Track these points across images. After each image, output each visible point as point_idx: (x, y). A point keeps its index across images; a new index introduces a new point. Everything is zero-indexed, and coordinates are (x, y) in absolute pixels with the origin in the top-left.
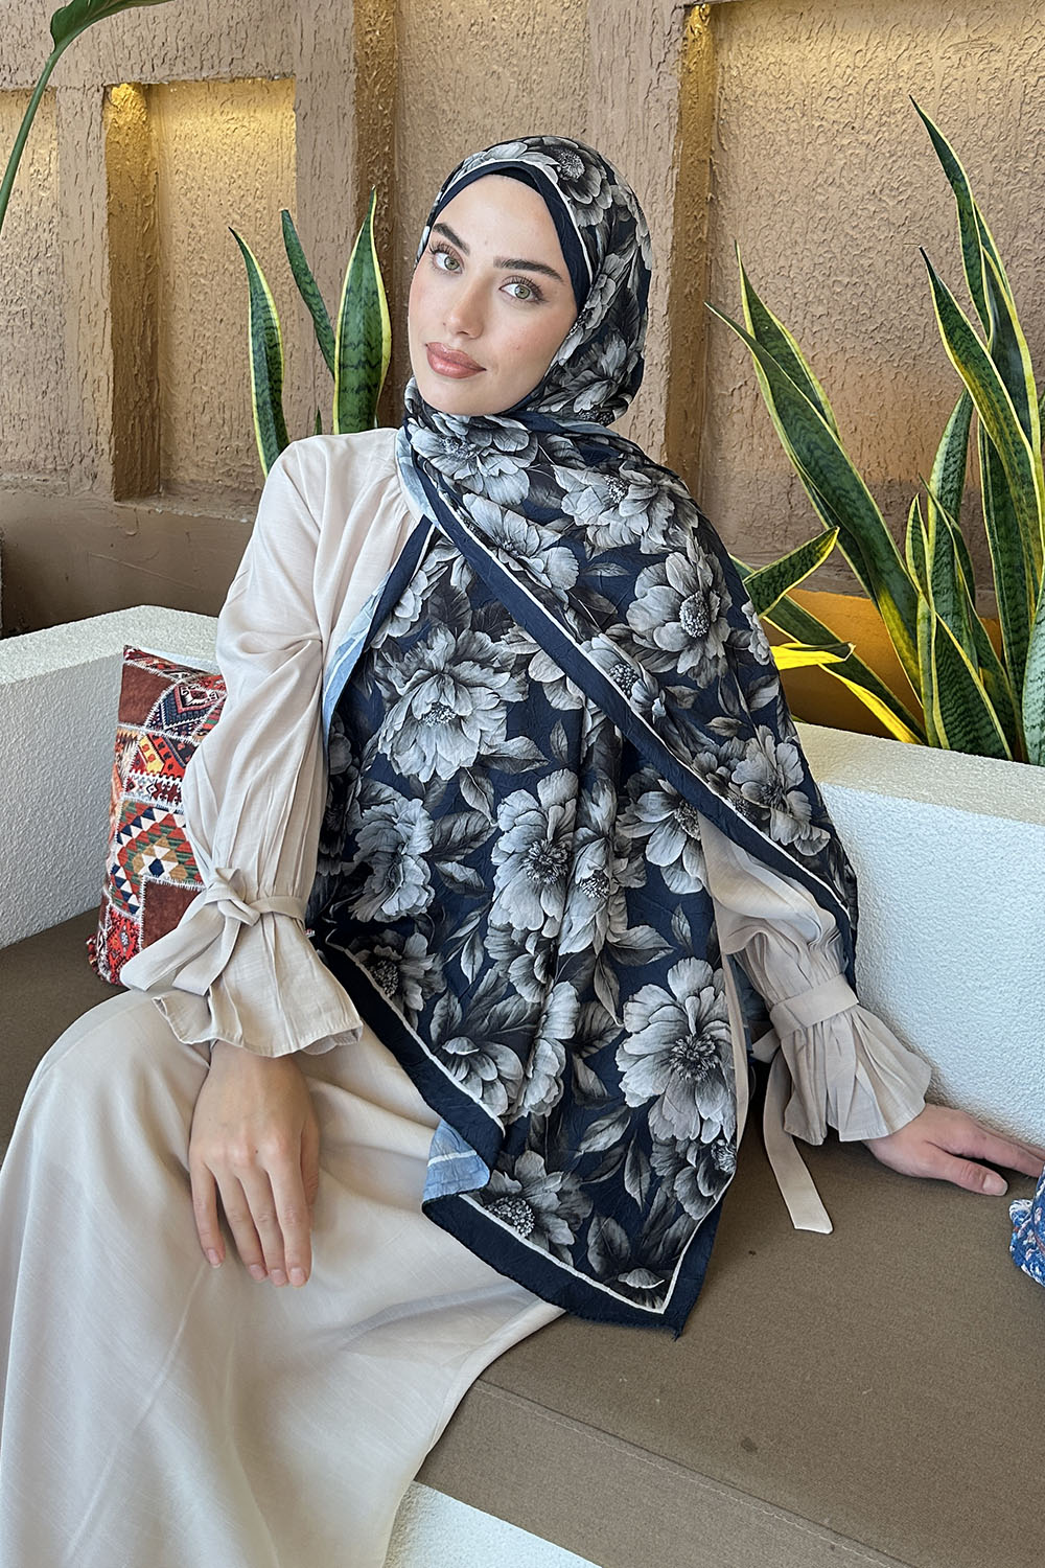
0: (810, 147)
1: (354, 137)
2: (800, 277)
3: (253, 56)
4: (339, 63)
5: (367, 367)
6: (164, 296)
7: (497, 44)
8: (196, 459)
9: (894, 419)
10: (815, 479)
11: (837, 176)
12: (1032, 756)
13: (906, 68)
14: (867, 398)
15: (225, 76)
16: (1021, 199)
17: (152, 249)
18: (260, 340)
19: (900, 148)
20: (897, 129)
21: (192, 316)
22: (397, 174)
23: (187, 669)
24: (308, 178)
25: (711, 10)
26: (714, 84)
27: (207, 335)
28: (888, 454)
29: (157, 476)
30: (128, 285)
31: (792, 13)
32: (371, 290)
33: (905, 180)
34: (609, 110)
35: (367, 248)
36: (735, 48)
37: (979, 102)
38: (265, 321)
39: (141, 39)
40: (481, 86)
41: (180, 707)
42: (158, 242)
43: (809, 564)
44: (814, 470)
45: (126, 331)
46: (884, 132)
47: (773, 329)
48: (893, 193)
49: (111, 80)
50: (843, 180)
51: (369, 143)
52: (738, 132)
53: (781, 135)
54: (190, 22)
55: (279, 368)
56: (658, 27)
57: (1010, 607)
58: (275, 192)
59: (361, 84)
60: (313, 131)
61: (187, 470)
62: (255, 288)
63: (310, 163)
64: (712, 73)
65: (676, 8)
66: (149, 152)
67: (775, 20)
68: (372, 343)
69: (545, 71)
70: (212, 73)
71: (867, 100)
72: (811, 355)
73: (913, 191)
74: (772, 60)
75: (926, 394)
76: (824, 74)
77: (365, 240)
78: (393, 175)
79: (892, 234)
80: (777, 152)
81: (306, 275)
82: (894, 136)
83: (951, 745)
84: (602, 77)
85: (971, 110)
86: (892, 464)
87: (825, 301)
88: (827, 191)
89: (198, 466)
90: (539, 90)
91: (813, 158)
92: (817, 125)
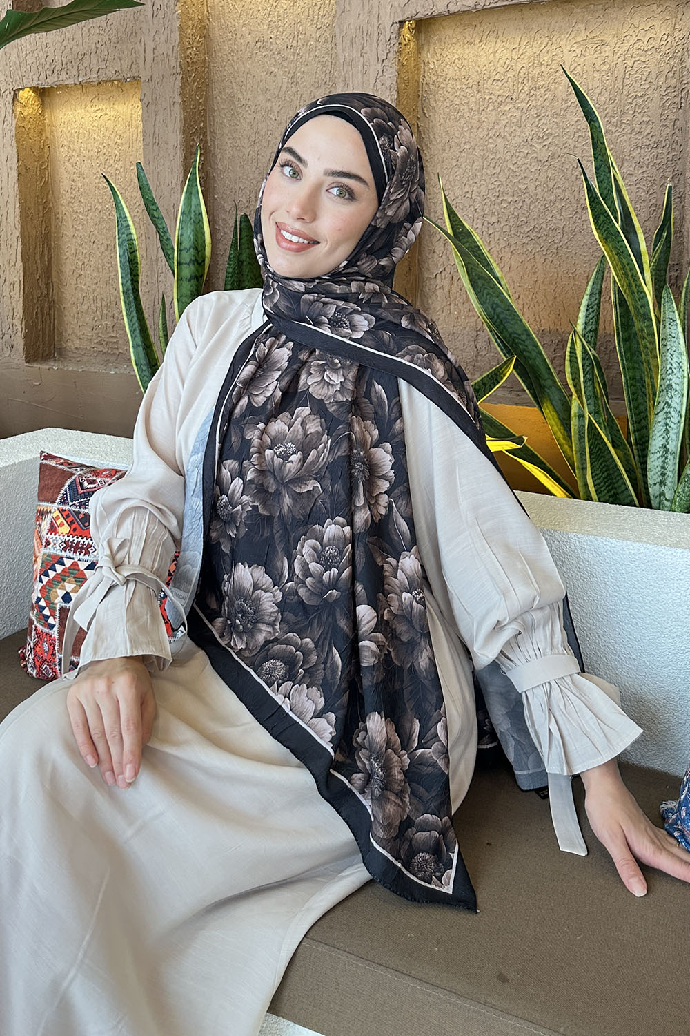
0: (484, 112)
1: (181, 117)
2: (479, 198)
3: (112, 66)
4: (170, 69)
5: (196, 263)
6: (55, 227)
7: (274, 53)
8: (79, 334)
9: (545, 290)
10: (497, 327)
12: (655, 503)
13: (545, 59)
14: (526, 276)
15: (94, 80)
16: (625, 141)
17: (47, 197)
18: (124, 248)
19: (543, 111)
20: (541, 99)
21: (74, 240)
22: (209, 141)
23: (83, 465)
24: (151, 144)
25: (416, 25)
26: (418, 74)
27: (85, 252)
28: (541, 313)
29: (53, 346)
30: (32, 220)
31: (469, 25)
32: (197, 212)
33: (547, 132)
35: (194, 184)
36: (431, 50)
37: (595, 79)
38: (127, 235)
39: (38, 58)
40: (264, 81)
41: (80, 491)
42: (51, 192)
43: (496, 382)
44: (495, 321)
45: (31, 250)
46: (533, 101)
47: (465, 230)
48: (540, 141)
49: (18, 86)
50: (506, 133)
51: (190, 120)
52: (435, 105)
53: (464, 106)
54: (70, 46)
55: (137, 267)
56: (382, 36)
57: (634, 407)
58: (128, 157)
59: (184, 82)
60: (154, 115)
61: (73, 342)
62: (120, 214)
63: (152, 135)
64: (417, 67)
65: (393, 23)
66: (43, 133)
67: (457, 31)
68: (198, 248)
69: (306, 69)
70: (86, 78)
71: (520, 80)
73: (553, 139)
74: (457, 56)
75: (566, 272)
76: (491, 65)
77: (193, 180)
78: (207, 142)
79: (539, 167)
80: (462, 117)
81: (153, 205)
82: (539, 103)
83: (599, 498)
84: (345, 70)
85: (590, 85)
86: (544, 319)
87: (496, 214)
88: (495, 141)
89: (80, 339)
90: (302, 83)
91: (486, 120)
92: (487, 98)
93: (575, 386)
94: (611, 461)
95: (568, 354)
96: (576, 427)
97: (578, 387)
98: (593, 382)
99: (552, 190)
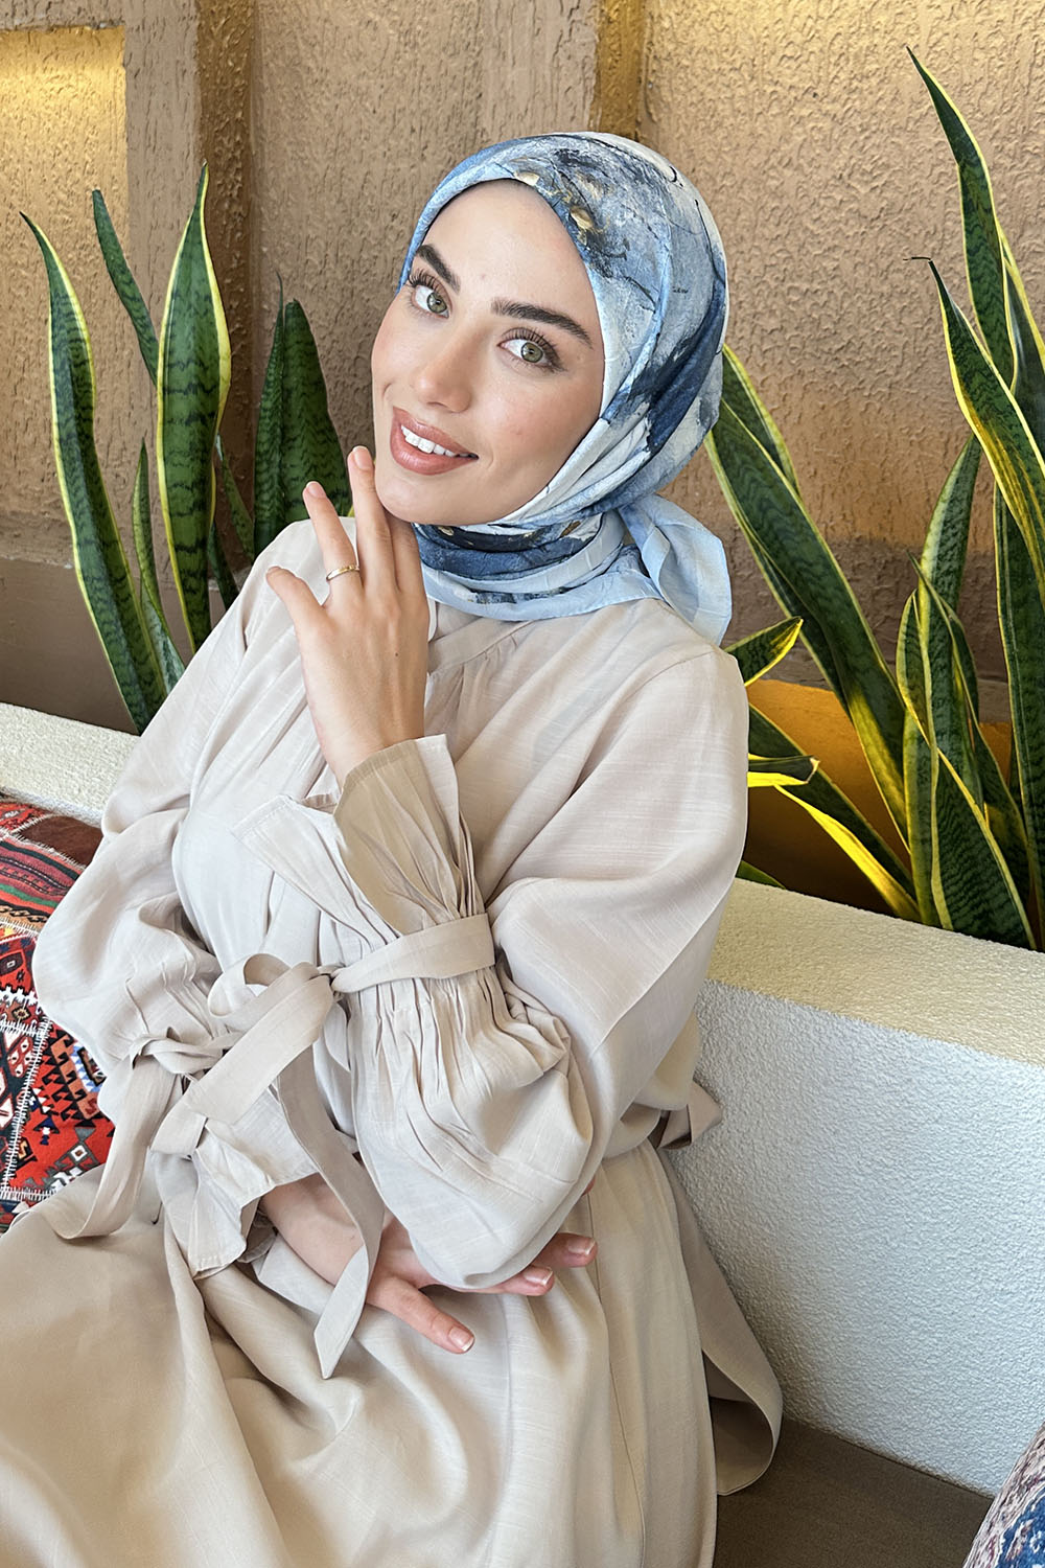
0: (761, 118)
1: (195, 99)
2: (746, 281)
4: (177, 7)
5: (199, 391)
9: (864, 463)
10: (769, 546)
11: (794, 155)
13: (882, 19)
14: (830, 435)
15: (42, 23)
16: (1030, 187)
18: (63, 355)
19: (874, 121)
20: (870, 97)
22: (253, 145)
24: (141, 149)
26: (640, 38)
27: (30, 338)
28: (856, 505)
32: (202, 294)
33: (880, 162)
34: (509, 69)
35: (197, 240)
37: (976, 64)
38: (68, 332)
40: (355, 38)
43: (762, 661)
44: (767, 535)
46: (855, 100)
48: (865, 178)
50: (802, 161)
51: (216, 106)
52: (670, 99)
53: (723, 103)
55: (88, 391)
59: (204, 35)
60: (147, 93)
62: (56, 290)
63: (142, 133)
64: (638, 24)
68: (205, 361)
70: (26, 21)
71: (833, 60)
72: (760, 378)
73: (890, 176)
75: (905, 431)
76: (779, 26)
77: (194, 231)
78: (248, 147)
79: (863, 229)
80: (720, 125)
81: (123, 273)
82: (866, 106)
83: (953, 922)
84: (500, 25)
85: (966, 74)
86: (861, 516)
87: (778, 313)
88: (781, 174)
89: (20, 495)
90: (425, 44)
91: (764, 133)
92: (770, 89)
93: (914, 700)
94: (980, 845)
95: (902, 636)
96: (914, 761)
97: (919, 702)
98: (950, 671)
99: (884, 274)
